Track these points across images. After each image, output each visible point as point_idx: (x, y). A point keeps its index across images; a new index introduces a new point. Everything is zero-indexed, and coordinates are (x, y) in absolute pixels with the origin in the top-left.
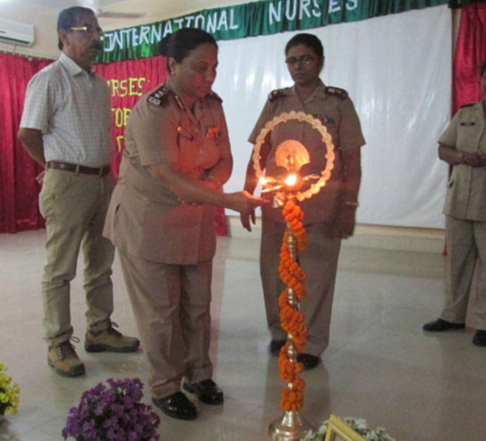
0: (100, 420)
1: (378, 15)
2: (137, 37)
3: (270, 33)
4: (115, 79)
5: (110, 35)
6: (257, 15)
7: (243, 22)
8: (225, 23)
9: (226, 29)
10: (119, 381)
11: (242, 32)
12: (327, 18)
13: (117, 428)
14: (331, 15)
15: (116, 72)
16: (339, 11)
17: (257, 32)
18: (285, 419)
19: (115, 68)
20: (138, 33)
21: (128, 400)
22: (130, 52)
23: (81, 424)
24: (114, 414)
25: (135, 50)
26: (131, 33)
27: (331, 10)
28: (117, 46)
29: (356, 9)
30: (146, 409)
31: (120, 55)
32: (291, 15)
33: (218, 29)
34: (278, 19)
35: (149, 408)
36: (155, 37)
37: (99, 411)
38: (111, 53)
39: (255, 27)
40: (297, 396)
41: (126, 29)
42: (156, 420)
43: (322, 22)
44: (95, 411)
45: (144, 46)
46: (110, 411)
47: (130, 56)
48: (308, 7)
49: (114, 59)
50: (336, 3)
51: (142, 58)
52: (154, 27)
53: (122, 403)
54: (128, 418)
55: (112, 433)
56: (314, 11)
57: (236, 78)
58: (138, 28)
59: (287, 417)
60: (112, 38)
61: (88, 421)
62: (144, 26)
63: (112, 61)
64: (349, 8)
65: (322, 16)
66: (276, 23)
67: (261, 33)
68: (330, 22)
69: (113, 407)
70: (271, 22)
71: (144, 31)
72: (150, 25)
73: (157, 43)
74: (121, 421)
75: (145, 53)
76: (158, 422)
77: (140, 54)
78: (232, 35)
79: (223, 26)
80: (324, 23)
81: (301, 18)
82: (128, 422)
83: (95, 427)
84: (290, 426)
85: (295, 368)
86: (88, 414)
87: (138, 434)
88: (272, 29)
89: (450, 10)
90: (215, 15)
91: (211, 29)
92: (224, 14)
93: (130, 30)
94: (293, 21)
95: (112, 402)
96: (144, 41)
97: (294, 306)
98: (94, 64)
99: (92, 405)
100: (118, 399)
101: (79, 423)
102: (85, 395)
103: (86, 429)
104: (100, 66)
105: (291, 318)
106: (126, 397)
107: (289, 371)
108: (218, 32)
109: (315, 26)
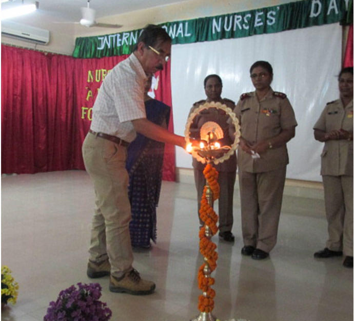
0: (69, 312)
1: (289, 29)
2: (120, 40)
3: (212, 39)
4: (104, 68)
5: (102, 39)
6: (204, 28)
7: (194, 31)
8: (182, 32)
9: (182, 36)
10: (86, 285)
11: (194, 38)
12: (254, 30)
13: (81, 317)
14: (257, 29)
15: (105, 64)
16: (262, 26)
17: (204, 38)
18: (200, 317)
19: (105, 60)
20: (121, 37)
21: (89, 298)
22: (115, 51)
23: (56, 314)
24: (79, 308)
25: (118, 49)
26: (116, 37)
27: (256, 25)
28: (106, 46)
29: (274, 24)
30: (102, 305)
31: (108, 53)
32: (228, 28)
33: (177, 36)
34: (219, 30)
35: (105, 305)
36: (133, 40)
37: (69, 305)
38: (102, 51)
39: (202, 35)
40: (209, 301)
41: (113, 34)
42: (108, 314)
43: (249, 33)
44: (67, 305)
45: (124, 47)
46: (77, 305)
47: (115, 53)
48: (240, 22)
49: (104, 55)
50: (260, 20)
51: (123, 55)
52: (132, 34)
53: (86, 300)
54: (88, 311)
56: (244, 25)
57: (188, 70)
58: (121, 34)
59: (202, 316)
60: (103, 40)
61: (62, 312)
62: (126, 32)
63: (102, 56)
64: (269, 23)
65: (250, 28)
66: (217, 33)
67: (206, 40)
68: (255, 33)
69: (79, 303)
70: (214, 32)
71: (125, 36)
72: (130, 32)
73: (134, 44)
74: (83, 313)
75: (125, 52)
76: (110, 315)
77: (122, 52)
78: (186, 40)
79: (180, 34)
80: (251, 34)
81: (235, 29)
82: (89, 314)
83: (65, 316)
85: (208, 281)
86: (61, 307)
88: (215, 37)
89: (341, 27)
90: (175, 26)
91: (172, 36)
92: (181, 25)
93: (115, 35)
94: (229, 31)
95: (78, 300)
96: (125, 43)
97: (209, 238)
98: (90, 58)
99: (65, 301)
100: (83, 297)
101: (55, 313)
102: (61, 293)
103: (59, 317)
104: (94, 60)
105: (207, 246)
106: (89, 296)
107: (204, 283)
108: (176, 38)
109: (244, 36)
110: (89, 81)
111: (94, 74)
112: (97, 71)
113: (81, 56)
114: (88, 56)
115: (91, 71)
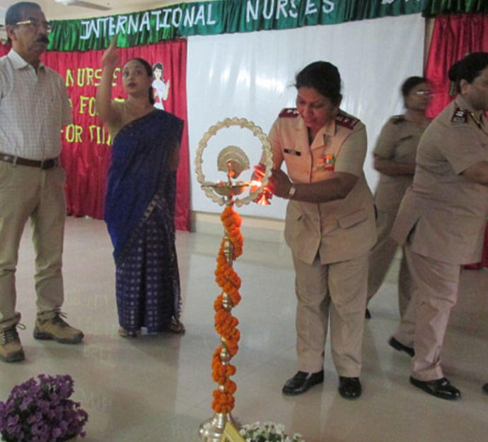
0: (24, 416)
1: (354, 19)
2: (114, 26)
3: (246, 30)
4: (90, 67)
5: (87, 23)
6: (234, 14)
7: (221, 18)
8: (203, 17)
9: (204, 24)
10: (50, 377)
11: (219, 28)
12: (304, 19)
13: (42, 423)
14: (309, 18)
15: (91, 61)
16: (316, 13)
17: (234, 29)
18: (215, 420)
19: (91, 55)
20: (115, 23)
21: (54, 396)
22: (106, 41)
23: (6, 419)
24: (40, 410)
26: (108, 22)
27: (308, 12)
28: (93, 34)
29: (333, 12)
30: (74, 406)
31: (96, 44)
32: (268, 14)
33: (196, 23)
34: (255, 17)
35: (78, 405)
36: (132, 28)
37: (24, 407)
38: (87, 41)
39: (232, 23)
40: (227, 398)
41: (103, 18)
42: (83, 418)
43: (298, 23)
44: (20, 406)
45: (120, 36)
46: (36, 407)
47: (105, 46)
48: (285, 7)
50: (313, 5)
51: (118, 48)
52: (131, 17)
53: (50, 400)
54: (53, 415)
55: (36, 429)
56: (291, 12)
57: (211, 74)
58: (116, 18)
59: (217, 418)
60: (89, 25)
61: (13, 416)
62: (122, 15)
63: (87, 49)
64: (325, 11)
65: (298, 16)
66: (253, 21)
67: (238, 30)
68: (306, 24)
69: (39, 403)
70: (248, 20)
71: (121, 21)
72: (128, 15)
73: (133, 33)
74: (45, 417)
75: (121, 43)
76: (86, 419)
78: (209, 30)
79: (200, 20)
80: (300, 24)
81: (278, 17)
82: (54, 418)
83: (19, 422)
84: (219, 427)
85: (226, 371)
86: (13, 409)
87: (63, 431)
88: (249, 27)
89: (424, 19)
90: (193, 9)
91: (188, 22)
92: (202, 8)
93: (107, 19)
94: (271, 19)
95: (38, 398)
96: (121, 31)
97: (228, 310)
98: (70, 51)
99: (20, 400)
100: (46, 396)
101: (3, 418)
102: (14, 390)
103: (10, 424)
104: (75, 54)
105: (224, 321)
106: (55, 394)
107: (220, 373)
108: (195, 26)
109: (291, 27)
110: (67, 84)
111: (75, 75)
112: (79, 70)
113: (56, 47)
114: (67, 47)
115: (71, 70)
